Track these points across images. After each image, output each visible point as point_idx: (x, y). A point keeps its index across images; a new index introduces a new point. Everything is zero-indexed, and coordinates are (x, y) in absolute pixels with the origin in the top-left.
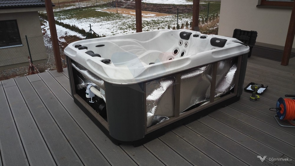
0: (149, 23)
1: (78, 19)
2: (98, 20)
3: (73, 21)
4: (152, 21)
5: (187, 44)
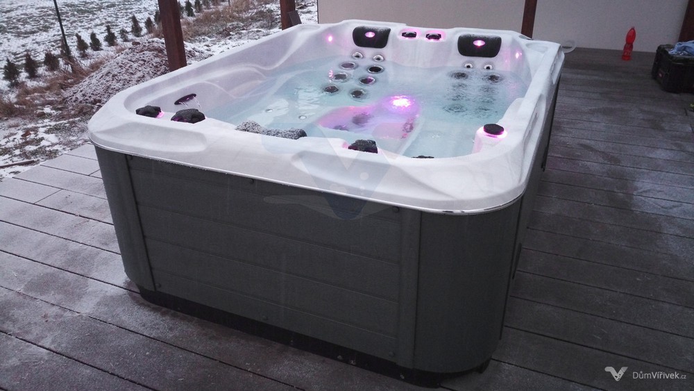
5: (382, 58)
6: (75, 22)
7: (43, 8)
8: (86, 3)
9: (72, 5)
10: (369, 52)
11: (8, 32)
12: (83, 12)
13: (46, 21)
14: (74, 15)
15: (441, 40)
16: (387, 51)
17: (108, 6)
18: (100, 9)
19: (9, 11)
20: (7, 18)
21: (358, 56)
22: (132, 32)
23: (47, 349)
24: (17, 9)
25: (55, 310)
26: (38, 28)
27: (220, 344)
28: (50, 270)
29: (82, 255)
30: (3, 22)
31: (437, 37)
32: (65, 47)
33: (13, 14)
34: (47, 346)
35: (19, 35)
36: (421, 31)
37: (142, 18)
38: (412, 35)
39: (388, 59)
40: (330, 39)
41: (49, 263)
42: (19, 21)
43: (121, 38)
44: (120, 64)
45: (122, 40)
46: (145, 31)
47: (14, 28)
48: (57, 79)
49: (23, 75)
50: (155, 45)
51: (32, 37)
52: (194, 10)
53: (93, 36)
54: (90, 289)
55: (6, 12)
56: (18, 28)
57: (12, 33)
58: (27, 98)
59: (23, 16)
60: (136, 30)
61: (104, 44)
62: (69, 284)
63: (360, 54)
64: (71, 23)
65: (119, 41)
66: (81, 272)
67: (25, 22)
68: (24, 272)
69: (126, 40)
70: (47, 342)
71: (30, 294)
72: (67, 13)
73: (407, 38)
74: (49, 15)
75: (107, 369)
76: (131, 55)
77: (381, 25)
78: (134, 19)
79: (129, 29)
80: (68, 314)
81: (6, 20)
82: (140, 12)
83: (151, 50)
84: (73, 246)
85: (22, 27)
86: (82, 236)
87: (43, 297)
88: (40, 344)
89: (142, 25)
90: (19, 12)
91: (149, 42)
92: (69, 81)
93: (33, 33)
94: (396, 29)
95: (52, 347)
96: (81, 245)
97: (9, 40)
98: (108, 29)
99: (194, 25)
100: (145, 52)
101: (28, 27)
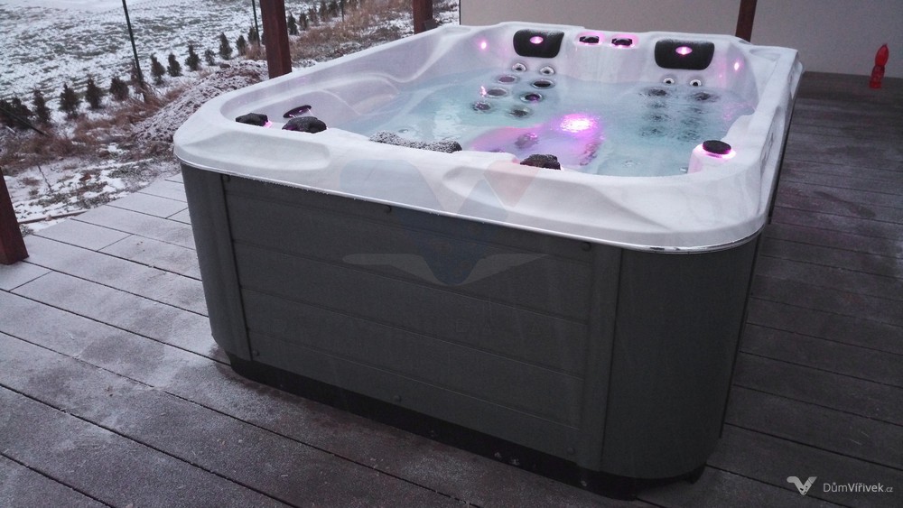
5: (552, 71)
6: (149, 41)
7: (110, 24)
8: (164, 18)
9: (146, 21)
10: (535, 64)
11: (67, 53)
12: (160, 29)
13: (113, 40)
14: (148, 33)
15: (632, 46)
16: (559, 62)
17: (190, 23)
18: (181, 25)
19: (68, 28)
20: (66, 36)
21: (519, 69)
22: (220, 53)
23: (111, 431)
24: (77, 25)
25: (122, 382)
26: (104, 49)
27: (336, 432)
28: (116, 332)
29: (157, 315)
30: (61, 40)
31: (627, 43)
32: (137, 73)
33: (73, 31)
34: (111, 427)
35: (79, 56)
36: (605, 36)
37: (233, 37)
38: (594, 40)
39: (561, 71)
40: (484, 45)
41: (116, 324)
42: (80, 39)
43: (207, 61)
44: (204, 92)
45: (207, 63)
46: (235, 52)
47: (73, 48)
48: (126, 110)
49: (84, 106)
50: (249, 68)
51: (96, 59)
52: (298, 27)
53: (172, 58)
54: (167, 358)
55: (64, 29)
56: (79, 48)
57: (71, 53)
58: (88, 134)
59: (85, 34)
60: (225, 51)
61: (185, 68)
62: (140, 351)
63: (522, 66)
64: (145, 44)
65: (204, 64)
66: (156, 337)
67: (87, 41)
68: (83, 334)
69: (212, 64)
70: (111, 422)
71: (90, 361)
72: (140, 30)
73: (587, 44)
74: (118, 33)
75: (189, 459)
76: (218, 80)
77: (551, 29)
78: (223, 38)
79: (216, 51)
80: (138, 388)
81: (64, 38)
82: (231, 29)
83: (243, 75)
84: (145, 304)
85: (83, 47)
86: (157, 292)
87: (107, 366)
88: (101, 424)
89: (233, 45)
90: (81, 28)
91: (241, 65)
92: (141, 113)
93: (97, 54)
94: (571, 33)
95: (117, 428)
96: (156, 303)
97: (67, 62)
98: (191, 49)
99: (298, 45)
100: (236, 77)
101: (91, 47)
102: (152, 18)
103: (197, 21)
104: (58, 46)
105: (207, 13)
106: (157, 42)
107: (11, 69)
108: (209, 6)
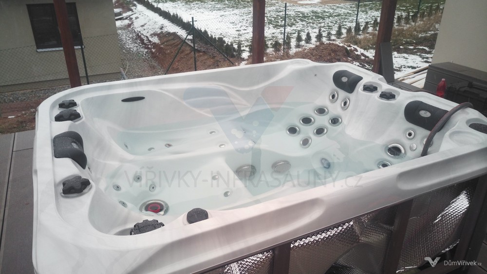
0: (305, 17)
1: (186, 3)
2: (218, 6)
3: (179, 5)
4: (312, 14)
5: (349, 102)
6: (310, 23)
7: (299, 12)
8: (325, 12)
9: (316, 12)
10: (342, 94)
11: (272, 24)
12: (318, 17)
13: (295, 20)
14: (312, 19)
16: (352, 96)
17: (335, 16)
19: (280, 12)
36: (384, 88)
38: (373, 90)
39: (352, 104)
43: (327, 37)
46: (344, 35)
47: (276, 22)
55: (278, 12)
56: (279, 23)
57: (273, 24)
60: (339, 34)
63: (336, 94)
65: (325, 39)
69: (329, 40)
72: (310, 17)
94: (368, 79)
98: (320, 31)
102: (319, 11)
103: (339, 15)
104: (271, 20)
105: (346, 11)
106: (313, 24)
107: (246, 29)
108: (351, 7)
